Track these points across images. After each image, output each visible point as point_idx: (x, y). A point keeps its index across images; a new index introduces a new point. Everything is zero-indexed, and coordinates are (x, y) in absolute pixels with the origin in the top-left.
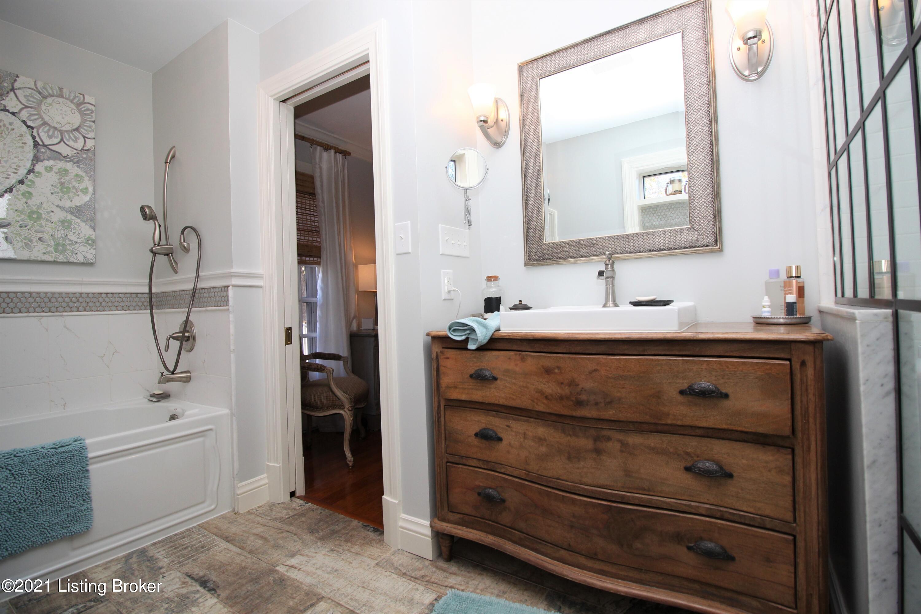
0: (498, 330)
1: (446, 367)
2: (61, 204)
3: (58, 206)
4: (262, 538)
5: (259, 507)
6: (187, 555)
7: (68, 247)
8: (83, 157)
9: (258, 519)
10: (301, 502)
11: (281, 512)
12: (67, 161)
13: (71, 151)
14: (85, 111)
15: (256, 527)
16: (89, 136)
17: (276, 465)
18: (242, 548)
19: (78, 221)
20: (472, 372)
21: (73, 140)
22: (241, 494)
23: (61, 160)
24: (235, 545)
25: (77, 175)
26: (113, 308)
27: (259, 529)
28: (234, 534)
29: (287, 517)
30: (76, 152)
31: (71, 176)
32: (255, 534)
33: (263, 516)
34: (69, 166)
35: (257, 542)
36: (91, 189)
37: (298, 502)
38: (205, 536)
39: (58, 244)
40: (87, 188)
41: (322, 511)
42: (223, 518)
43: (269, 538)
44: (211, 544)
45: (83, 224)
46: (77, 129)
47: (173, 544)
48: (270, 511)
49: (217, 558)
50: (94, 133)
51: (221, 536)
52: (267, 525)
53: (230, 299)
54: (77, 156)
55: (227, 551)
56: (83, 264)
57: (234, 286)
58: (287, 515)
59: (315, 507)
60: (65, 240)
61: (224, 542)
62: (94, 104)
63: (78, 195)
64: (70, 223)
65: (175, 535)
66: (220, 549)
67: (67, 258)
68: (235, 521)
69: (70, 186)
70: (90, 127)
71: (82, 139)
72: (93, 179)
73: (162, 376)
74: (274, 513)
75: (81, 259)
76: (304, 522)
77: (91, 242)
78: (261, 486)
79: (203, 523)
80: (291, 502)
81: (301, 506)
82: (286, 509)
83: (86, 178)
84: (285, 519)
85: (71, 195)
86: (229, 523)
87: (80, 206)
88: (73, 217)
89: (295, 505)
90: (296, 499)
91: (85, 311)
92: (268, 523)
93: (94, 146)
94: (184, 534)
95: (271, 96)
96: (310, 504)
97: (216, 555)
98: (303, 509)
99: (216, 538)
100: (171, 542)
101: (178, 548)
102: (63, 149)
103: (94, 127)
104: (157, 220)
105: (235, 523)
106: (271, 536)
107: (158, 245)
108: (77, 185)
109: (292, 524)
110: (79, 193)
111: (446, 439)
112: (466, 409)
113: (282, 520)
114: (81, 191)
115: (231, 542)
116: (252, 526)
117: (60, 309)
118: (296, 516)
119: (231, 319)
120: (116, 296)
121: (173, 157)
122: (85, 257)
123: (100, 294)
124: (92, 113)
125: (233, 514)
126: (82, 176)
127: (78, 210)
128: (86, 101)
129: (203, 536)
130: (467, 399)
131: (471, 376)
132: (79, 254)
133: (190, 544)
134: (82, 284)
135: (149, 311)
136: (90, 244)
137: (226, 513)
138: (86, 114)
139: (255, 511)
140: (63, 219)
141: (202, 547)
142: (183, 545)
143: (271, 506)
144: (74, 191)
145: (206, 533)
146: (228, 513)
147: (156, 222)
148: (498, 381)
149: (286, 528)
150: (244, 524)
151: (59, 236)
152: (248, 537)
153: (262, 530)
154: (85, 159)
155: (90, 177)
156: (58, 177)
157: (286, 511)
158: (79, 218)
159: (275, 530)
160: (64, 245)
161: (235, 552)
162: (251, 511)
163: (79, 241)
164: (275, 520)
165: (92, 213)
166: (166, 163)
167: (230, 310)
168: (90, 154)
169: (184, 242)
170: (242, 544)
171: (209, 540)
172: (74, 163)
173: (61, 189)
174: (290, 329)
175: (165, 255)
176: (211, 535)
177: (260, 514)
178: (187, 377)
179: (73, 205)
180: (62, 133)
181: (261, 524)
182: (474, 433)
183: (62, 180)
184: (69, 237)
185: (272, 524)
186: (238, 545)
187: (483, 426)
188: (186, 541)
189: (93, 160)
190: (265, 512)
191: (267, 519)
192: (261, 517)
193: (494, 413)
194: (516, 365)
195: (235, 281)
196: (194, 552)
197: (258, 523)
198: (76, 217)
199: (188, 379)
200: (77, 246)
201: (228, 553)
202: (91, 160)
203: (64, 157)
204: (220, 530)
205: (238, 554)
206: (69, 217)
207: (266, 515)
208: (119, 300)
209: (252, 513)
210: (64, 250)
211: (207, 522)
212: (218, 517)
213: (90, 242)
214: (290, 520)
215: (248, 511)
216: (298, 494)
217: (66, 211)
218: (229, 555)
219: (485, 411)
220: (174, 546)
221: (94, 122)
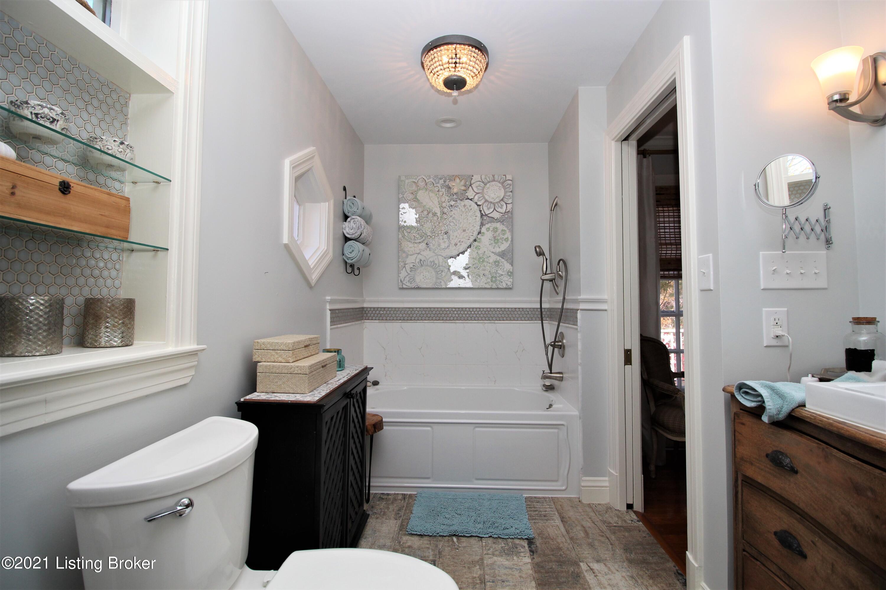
0: (802, 405)
1: (741, 434)
2: (494, 250)
3: (493, 252)
4: (586, 533)
5: (599, 504)
6: (533, 517)
7: (498, 278)
8: (505, 217)
9: (592, 514)
10: (635, 517)
11: (612, 518)
12: (497, 222)
13: (499, 215)
14: (506, 186)
15: (587, 521)
16: (509, 202)
17: (614, 473)
18: (568, 532)
19: (503, 260)
20: (770, 452)
21: (500, 207)
22: (583, 487)
23: (494, 222)
24: (565, 527)
25: (503, 230)
26: (523, 319)
27: (588, 523)
28: (569, 517)
29: (615, 524)
30: (502, 214)
31: (499, 231)
32: (583, 526)
33: (597, 514)
34: (498, 225)
35: (580, 534)
36: (510, 239)
37: (632, 516)
38: (551, 508)
39: (492, 276)
40: (507, 238)
41: (647, 536)
42: (570, 500)
43: (591, 535)
44: (551, 517)
45: (505, 262)
46: (502, 200)
47: (530, 503)
48: (605, 512)
49: (548, 529)
50: (511, 199)
51: (560, 514)
52: (596, 523)
53: (578, 321)
54: (502, 218)
55: (557, 528)
56: (506, 289)
57: (582, 310)
58: (615, 523)
59: (644, 528)
60: (496, 273)
61: (560, 520)
62: (511, 179)
63: (503, 243)
64: (498, 262)
65: (535, 497)
66: (554, 524)
67: (497, 285)
68: (576, 507)
69: (499, 238)
70: (509, 196)
71: (505, 205)
72: (512, 231)
73: (544, 373)
74: (607, 515)
75: (505, 286)
76: (625, 537)
77: (511, 274)
78: (603, 487)
79: (555, 497)
80: (626, 513)
81: (632, 521)
82: (618, 517)
83: (507, 231)
84: (612, 526)
85: (499, 244)
86: (572, 506)
87: (504, 251)
88: (501, 258)
89: (627, 518)
90: (632, 513)
91: (507, 320)
92: (597, 522)
93: (512, 208)
94: (540, 500)
95: (613, 140)
96: (641, 523)
97: (549, 527)
98: (632, 525)
99: (557, 514)
100: (530, 501)
101: (531, 508)
102: (496, 215)
103: (511, 195)
104: (544, 255)
105: (575, 509)
106: (593, 534)
107: (546, 274)
108: (503, 236)
109: (614, 533)
110: (504, 242)
111: (743, 521)
112: (766, 495)
113: (609, 525)
114: (505, 240)
115: (563, 522)
116: (585, 518)
117: (494, 319)
118: (622, 528)
119: (579, 337)
120: (525, 310)
121: (556, 205)
122: (507, 284)
123: (516, 308)
124: (510, 186)
125: (577, 500)
126: (505, 230)
127: (503, 253)
128: (507, 179)
129: (549, 508)
130: (763, 483)
131: (767, 456)
132: (503, 282)
133: (540, 509)
134: (505, 302)
135: (540, 322)
136: (509, 275)
137: (574, 498)
138: (507, 188)
139: (594, 506)
140: (495, 260)
141: (545, 516)
142: (535, 508)
143: (609, 508)
144: (501, 241)
145: (553, 506)
146: (575, 498)
147: (544, 257)
148: (798, 476)
149: (608, 534)
150: (580, 513)
151: (493, 271)
152: (577, 525)
153: (590, 525)
154: (507, 218)
155: (509, 230)
156: (493, 233)
157: (617, 519)
158: (503, 258)
159: (599, 531)
160: (496, 277)
161: (562, 532)
162: (591, 505)
163: (503, 273)
164: (604, 522)
165: (511, 254)
166: (551, 210)
167: (579, 330)
168: (509, 215)
169: (559, 271)
170: (569, 529)
171: (551, 513)
172: (501, 222)
173: (494, 241)
174: (630, 351)
175: (550, 281)
176: (555, 509)
177: (597, 511)
178: (560, 377)
179: (500, 250)
180: (494, 204)
181: (592, 520)
182: (774, 530)
183: (495, 235)
184: (498, 271)
185: (600, 524)
186: (567, 527)
187: (785, 527)
188: (538, 505)
189: (512, 218)
190: (600, 511)
191: (598, 518)
192: (596, 514)
193: (798, 516)
194: (819, 463)
195: (582, 306)
196: (538, 517)
197: (590, 518)
198: (502, 258)
199: (561, 379)
200: (502, 277)
201: (557, 530)
202: (510, 218)
203: (496, 220)
204: (562, 509)
205: (563, 535)
206: (499, 258)
207: (600, 515)
208: (526, 313)
209: (591, 507)
210: (496, 280)
211: (557, 498)
212: (567, 497)
213: (509, 274)
214: (614, 529)
215: (589, 504)
216: (635, 508)
217: (497, 255)
218: (556, 532)
219: (788, 509)
220: (530, 505)
221: (511, 192)
